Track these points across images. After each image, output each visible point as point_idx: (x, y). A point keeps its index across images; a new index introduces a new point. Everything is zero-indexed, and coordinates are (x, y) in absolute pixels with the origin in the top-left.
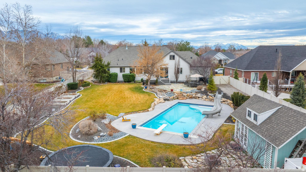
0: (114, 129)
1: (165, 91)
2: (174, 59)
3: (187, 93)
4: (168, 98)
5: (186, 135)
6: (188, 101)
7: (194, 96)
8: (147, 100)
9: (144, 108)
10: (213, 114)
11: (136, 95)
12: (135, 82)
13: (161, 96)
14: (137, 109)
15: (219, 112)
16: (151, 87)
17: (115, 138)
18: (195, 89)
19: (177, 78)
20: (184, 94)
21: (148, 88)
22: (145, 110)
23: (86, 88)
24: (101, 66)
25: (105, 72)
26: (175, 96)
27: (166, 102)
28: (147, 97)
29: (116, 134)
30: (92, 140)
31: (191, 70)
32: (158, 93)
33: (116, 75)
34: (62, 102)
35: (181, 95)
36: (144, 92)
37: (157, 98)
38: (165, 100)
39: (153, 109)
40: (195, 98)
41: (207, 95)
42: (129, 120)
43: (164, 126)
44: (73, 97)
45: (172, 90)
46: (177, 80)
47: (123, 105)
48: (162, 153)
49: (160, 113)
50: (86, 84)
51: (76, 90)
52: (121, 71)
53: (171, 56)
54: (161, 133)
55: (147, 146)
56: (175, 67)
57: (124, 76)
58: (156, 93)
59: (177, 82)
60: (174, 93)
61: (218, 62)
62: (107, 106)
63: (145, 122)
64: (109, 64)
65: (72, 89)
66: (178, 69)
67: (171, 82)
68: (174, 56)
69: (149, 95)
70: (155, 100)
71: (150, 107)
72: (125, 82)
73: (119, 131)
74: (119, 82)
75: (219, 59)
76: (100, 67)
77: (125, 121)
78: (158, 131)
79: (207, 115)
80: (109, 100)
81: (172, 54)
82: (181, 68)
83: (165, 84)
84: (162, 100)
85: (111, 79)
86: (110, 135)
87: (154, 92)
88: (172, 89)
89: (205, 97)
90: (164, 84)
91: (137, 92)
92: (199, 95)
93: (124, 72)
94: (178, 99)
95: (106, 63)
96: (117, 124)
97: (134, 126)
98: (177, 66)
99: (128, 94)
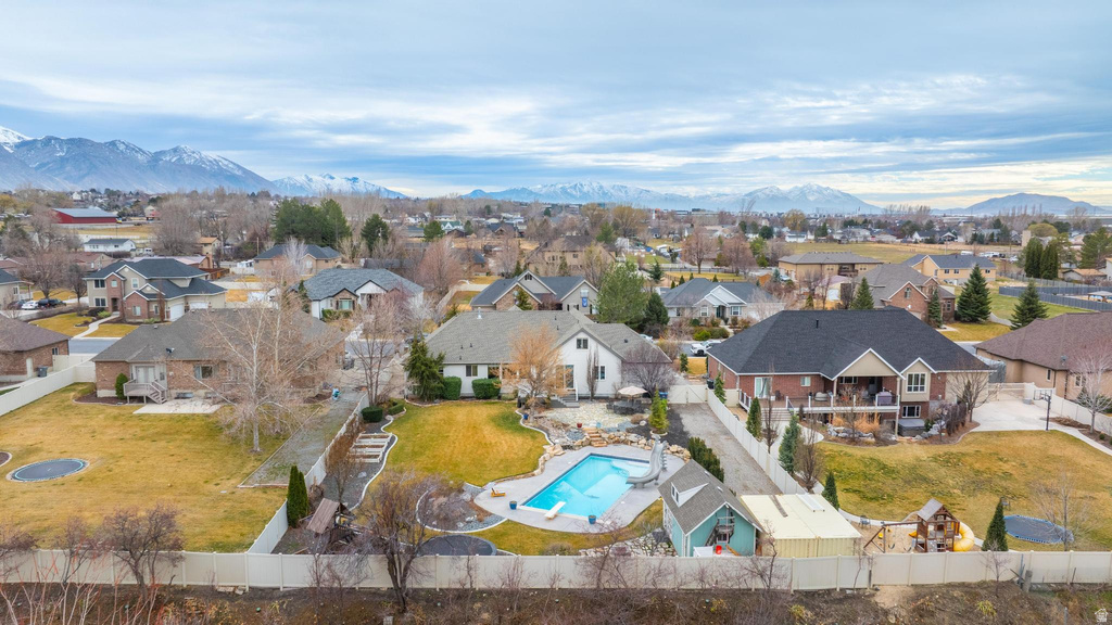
0: (480, 510)
1: (565, 426)
2: (586, 347)
3: (609, 431)
4: (571, 444)
5: (592, 520)
6: (612, 450)
7: (623, 438)
8: (531, 450)
9: (526, 469)
10: (644, 483)
11: (508, 437)
12: (499, 398)
13: (557, 441)
14: (514, 470)
15: (656, 478)
16: (537, 415)
17: (488, 524)
18: (628, 419)
19: (592, 388)
20: (605, 435)
21: (531, 419)
22: (528, 474)
23: (397, 416)
24: (426, 365)
25: (433, 376)
26: (584, 439)
27: (567, 451)
28: (529, 443)
29: (488, 519)
30: (455, 527)
31: (622, 371)
32: (552, 430)
33: (458, 383)
34: (370, 457)
35: (597, 438)
36: (523, 429)
37: (548, 444)
38: (565, 448)
39: (542, 470)
40: (625, 442)
41: (648, 437)
42: (503, 495)
43: (560, 504)
44: (385, 442)
45: (579, 426)
46: (593, 394)
47: (487, 462)
48: (557, 543)
49: (555, 478)
50: (395, 408)
51: (380, 424)
52: (468, 374)
53: (579, 341)
54: (556, 516)
55: (536, 535)
56: (589, 366)
57: (475, 385)
58: (547, 431)
59: (592, 397)
60: (584, 431)
61: (715, 312)
62: (456, 465)
63: (529, 497)
64: (441, 358)
65: (371, 422)
66: (596, 368)
67: (582, 398)
68: (586, 341)
69: (533, 438)
70: (544, 450)
71: (535, 468)
72: (478, 398)
73: (491, 514)
74: (464, 398)
75: (717, 304)
76: (423, 368)
77: (496, 495)
78: (550, 513)
79: (635, 484)
80: (456, 451)
81: (582, 336)
82: (603, 368)
83: (568, 404)
84: (559, 450)
85: (446, 392)
86: (480, 521)
87: (542, 428)
88: (580, 422)
89: (644, 441)
90: (565, 407)
91: (509, 428)
92: (633, 437)
93: (476, 374)
94: (590, 444)
95: (436, 357)
96: (484, 501)
97: (513, 506)
98: (592, 364)
99: (490, 433)
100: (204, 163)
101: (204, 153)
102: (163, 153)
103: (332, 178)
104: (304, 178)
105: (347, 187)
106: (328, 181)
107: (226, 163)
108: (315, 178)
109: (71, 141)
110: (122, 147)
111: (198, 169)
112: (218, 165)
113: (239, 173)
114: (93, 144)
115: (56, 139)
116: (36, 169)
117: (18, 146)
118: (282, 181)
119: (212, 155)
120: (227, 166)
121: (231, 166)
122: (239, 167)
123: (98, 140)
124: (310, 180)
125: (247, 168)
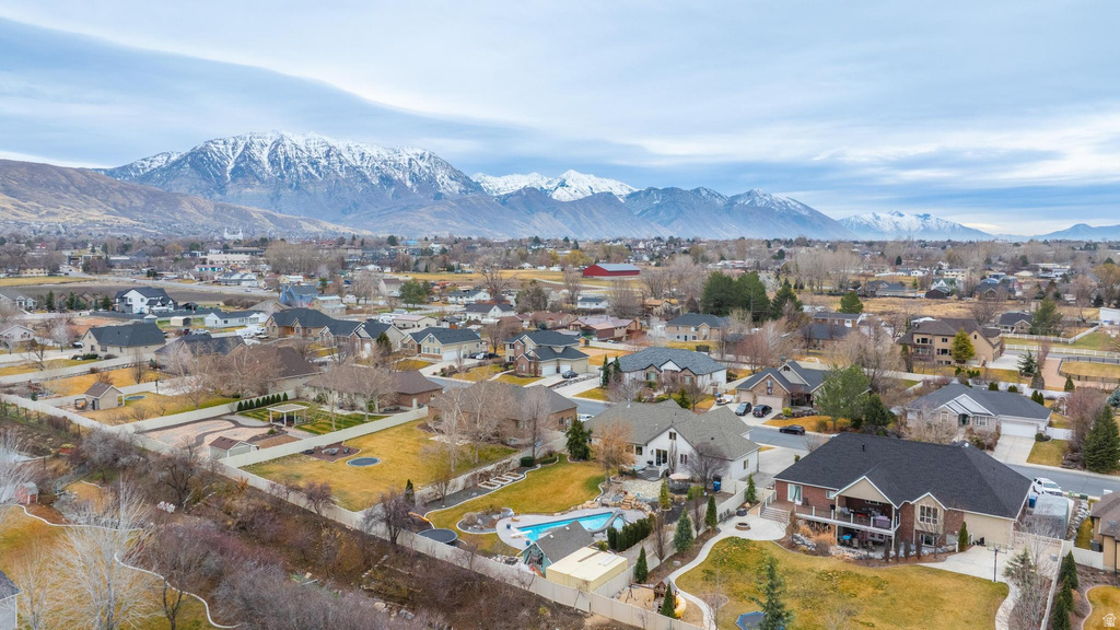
0: (494, 525)
2: (675, 439)
4: (609, 503)
7: (643, 506)
13: (602, 499)
17: (483, 532)
20: (634, 502)
23: (545, 465)
24: (577, 435)
26: (618, 502)
35: (628, 503)
37: (593, 500)
38: (605, 504)
40: (643, 510)
41: (654, 509)
44: (512, 479)
45: (626, 493)
51: (530, 468)
53: (671, 433)
58: (606, 492)
61: (956, 420)
64: (590, 432)
65: (525, 466)
68: (675, 434)
69: (592, 494)
75: (958, 412)
76: (575, 437)
81: (672, 430)
82: (685, 456)
91: (589, 486)
94: (620, 506)
99: (574, 486)
100: (773, 204)
101: (774, 195)
102: (738, 197)
103: (901, 215)
104: (871, 216)
105: (916, 224)
106: (897, 219)
107: (794, 204)
108: (883, 215)
109: (665, 190)
110: (704, 193)
111: (769, 212)
112: (787, 206)
113: (805, 213)
114: (682, 192)
115: (655, 189)
116: (639, 215)
117: (628, 197)
118: (848, 220)
119: (781, 196)
120: (794, 207)
121: (799, 206)
122: (807, 208)
123: (685, 188)
124: (878, 218)
125: (814, 208)
